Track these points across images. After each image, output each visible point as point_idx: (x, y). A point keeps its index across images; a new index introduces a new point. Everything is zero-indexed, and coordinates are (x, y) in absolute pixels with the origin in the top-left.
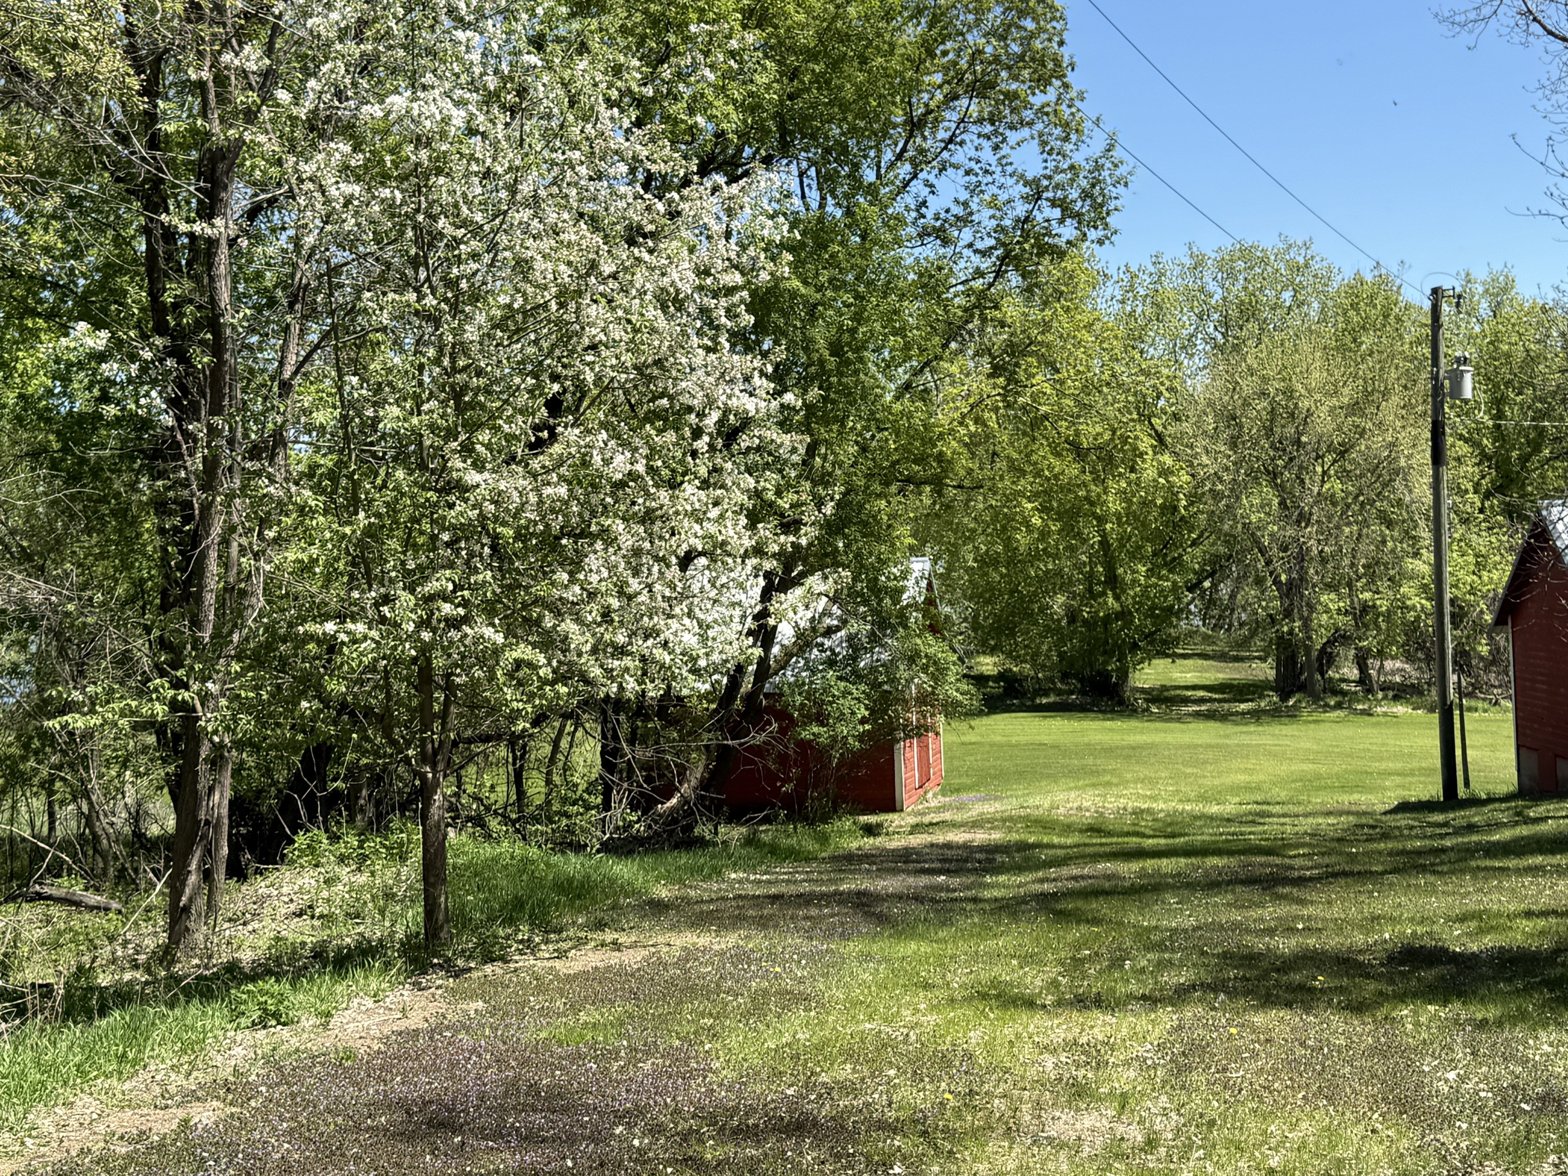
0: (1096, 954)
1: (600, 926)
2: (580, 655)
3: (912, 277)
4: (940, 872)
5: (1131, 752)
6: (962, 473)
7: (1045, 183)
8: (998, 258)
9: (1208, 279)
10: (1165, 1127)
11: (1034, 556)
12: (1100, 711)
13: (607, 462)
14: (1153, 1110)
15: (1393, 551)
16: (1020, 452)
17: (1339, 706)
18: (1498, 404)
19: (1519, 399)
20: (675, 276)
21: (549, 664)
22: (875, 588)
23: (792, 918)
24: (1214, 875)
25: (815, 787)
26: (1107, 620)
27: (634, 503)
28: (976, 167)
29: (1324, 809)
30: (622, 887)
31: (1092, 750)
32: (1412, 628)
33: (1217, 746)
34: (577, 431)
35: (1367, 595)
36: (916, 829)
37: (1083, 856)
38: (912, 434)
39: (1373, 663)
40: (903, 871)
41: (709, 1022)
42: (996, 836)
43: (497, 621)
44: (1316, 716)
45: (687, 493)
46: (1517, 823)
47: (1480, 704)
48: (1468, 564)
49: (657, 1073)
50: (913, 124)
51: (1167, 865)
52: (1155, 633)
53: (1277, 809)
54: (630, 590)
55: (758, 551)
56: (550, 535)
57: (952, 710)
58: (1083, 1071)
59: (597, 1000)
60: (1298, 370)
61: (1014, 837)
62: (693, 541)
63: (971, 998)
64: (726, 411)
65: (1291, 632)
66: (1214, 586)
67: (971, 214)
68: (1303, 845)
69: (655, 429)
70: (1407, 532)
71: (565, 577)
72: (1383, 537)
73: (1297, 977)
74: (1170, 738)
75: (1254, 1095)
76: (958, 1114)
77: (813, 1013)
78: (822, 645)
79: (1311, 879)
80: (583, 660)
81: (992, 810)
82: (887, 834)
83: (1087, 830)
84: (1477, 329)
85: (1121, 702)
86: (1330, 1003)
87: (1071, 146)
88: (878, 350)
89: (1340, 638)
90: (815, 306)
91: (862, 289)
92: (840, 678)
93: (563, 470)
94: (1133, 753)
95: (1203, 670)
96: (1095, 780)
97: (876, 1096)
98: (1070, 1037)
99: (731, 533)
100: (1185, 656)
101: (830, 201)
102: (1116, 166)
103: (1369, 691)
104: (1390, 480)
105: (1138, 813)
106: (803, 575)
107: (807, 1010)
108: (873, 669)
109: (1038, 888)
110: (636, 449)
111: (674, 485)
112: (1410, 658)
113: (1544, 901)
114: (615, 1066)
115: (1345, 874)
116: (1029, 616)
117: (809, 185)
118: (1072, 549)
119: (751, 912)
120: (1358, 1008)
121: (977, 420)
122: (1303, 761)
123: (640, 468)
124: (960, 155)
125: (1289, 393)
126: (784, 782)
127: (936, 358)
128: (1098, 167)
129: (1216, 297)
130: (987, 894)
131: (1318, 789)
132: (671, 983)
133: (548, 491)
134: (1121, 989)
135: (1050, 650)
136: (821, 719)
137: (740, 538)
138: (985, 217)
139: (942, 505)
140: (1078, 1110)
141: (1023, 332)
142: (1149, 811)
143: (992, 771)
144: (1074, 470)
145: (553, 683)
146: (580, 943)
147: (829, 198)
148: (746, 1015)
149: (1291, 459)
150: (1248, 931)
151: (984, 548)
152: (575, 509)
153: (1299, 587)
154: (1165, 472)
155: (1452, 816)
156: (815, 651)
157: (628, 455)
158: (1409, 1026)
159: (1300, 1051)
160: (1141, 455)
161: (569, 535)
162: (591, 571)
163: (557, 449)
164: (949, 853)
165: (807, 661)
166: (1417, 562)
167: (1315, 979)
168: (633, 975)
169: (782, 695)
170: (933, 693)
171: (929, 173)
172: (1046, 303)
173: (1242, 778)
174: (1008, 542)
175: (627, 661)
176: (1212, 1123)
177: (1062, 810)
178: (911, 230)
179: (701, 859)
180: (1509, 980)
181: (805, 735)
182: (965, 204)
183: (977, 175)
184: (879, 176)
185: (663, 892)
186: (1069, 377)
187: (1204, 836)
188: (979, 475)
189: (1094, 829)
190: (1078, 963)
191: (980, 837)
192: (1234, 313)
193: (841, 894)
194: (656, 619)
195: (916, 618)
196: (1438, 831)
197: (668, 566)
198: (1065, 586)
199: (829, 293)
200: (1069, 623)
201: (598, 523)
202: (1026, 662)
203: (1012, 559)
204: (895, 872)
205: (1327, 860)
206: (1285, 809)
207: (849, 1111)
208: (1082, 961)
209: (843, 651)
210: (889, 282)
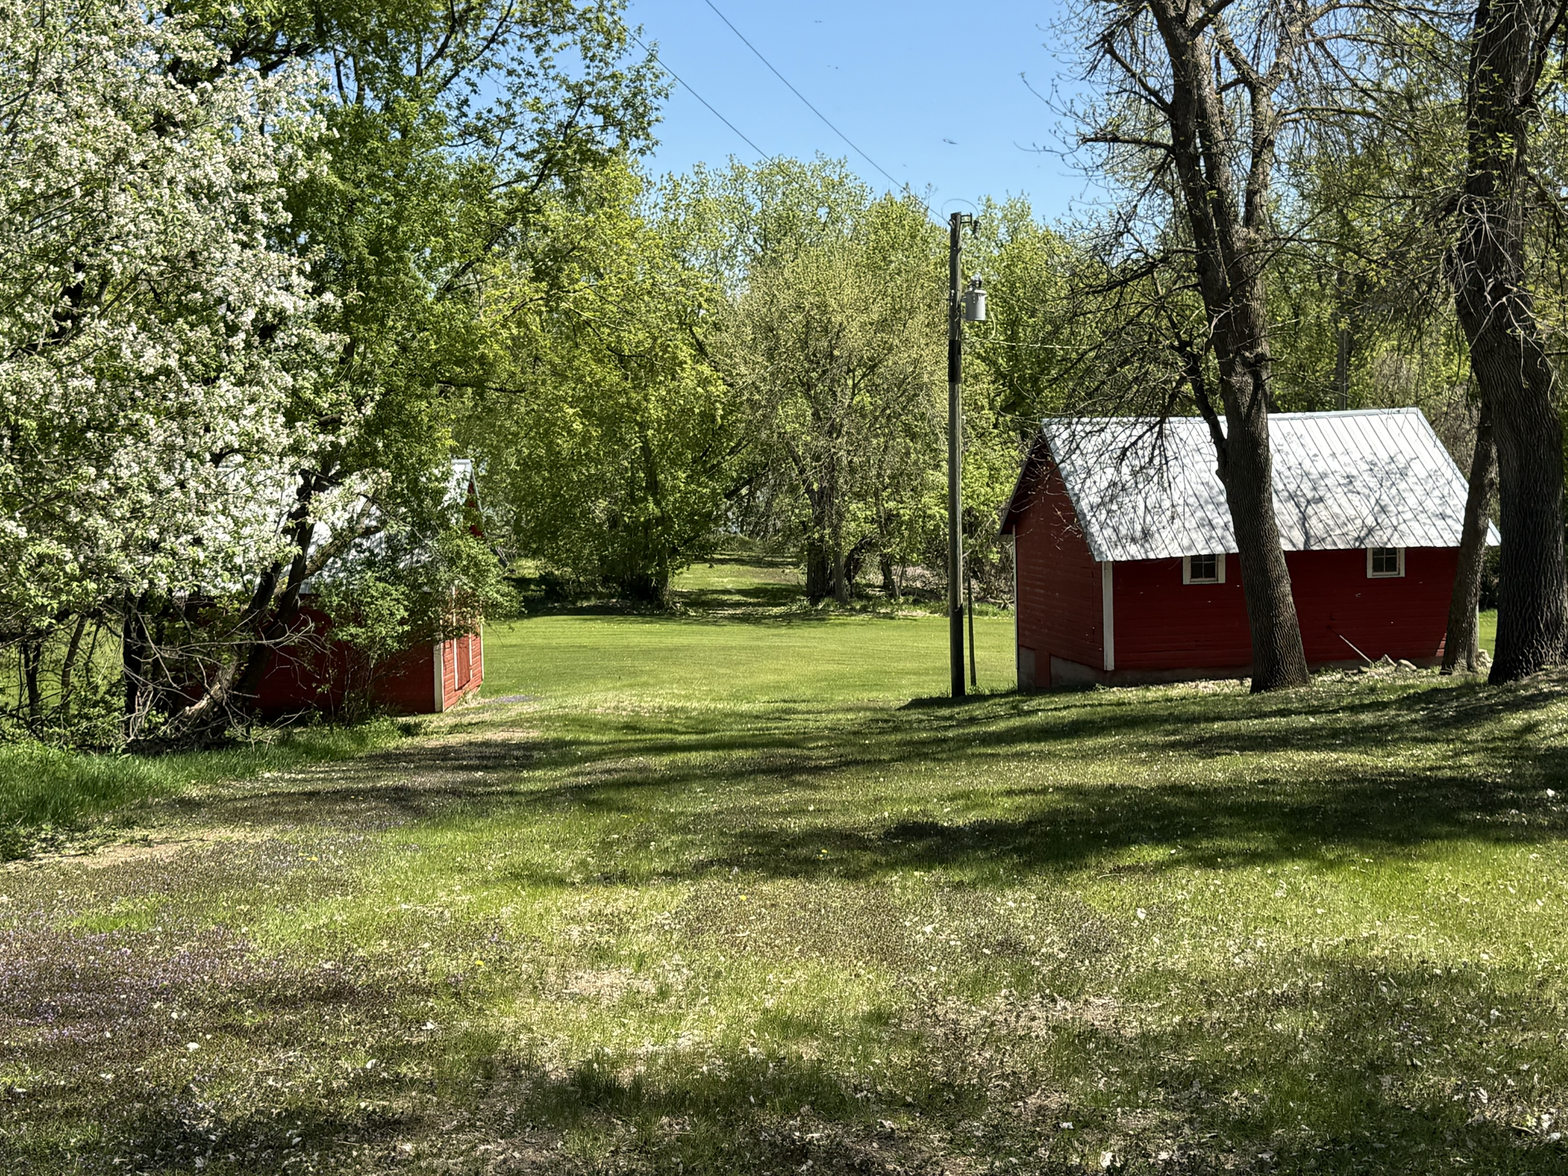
0: (625, 837)
1: (128, 824)
2: (109, 551)
3: (452, 177)
4: (477, 768)
5: (668, 654)
6: (505, 375)
7: (588, 89)
8: (540, 161)
9: (748, 192)
10: (676, 980)
11: (577, 461)
12: (640, 615)
13: (138, 356)
14: (668, 967)
15: (916, 463)
16: (562, 358)
17: (864, 610)
18: (1012, 325)
19: (1031, 321)
20: (209, 169)
21: (76, 559)
22: (415, 489)
23: (328, 813)
24: (739, 766)
25: (352, 687)
26: (647, 525)
27: (164, 398)
28: (519, 69)
29: (845, 706)
30: (150, 786)
31: (630, 652)
32: (932, 537)
33: (751, 648)
34: (105, 323)
35: (892, 504)
36: (454, 729)
37: (618, 752)
38: (453, 336)
39: (896, 569)
40: (441, 768)
41: (245, 908)
42: (535, 734)
43: (18, 515)
44: (843, 619)
45: (223, 390)
46: (1011, 716)
47: (991, 609)
48: (983, 476)
49: (194, 955)
50: (454, 20)
51: (696, 758)
52: (694, 538)
53: (802, 707)
54: (161, 487)
55: (296, 449)
56: (75, 428)
57: (492, 611)
58: (606, 938)
59: (131, 892)
60: (831, 285)
61: (552, 735)
62: (228, 438)
63: (505, 878)
64: (263, 309)
65: (821, 539)
66: (751, 494)
67: (514, 115)
68: (822, 738)
69: (187, 323)
70: (928, 445)
71: (92, 471)
72: (907, 448)
73: (803, 852)
74: (705, 641)
75: (757, 950)
76: (488, 977)
77: (350, 898)
78: (361, 545)
79: (825, 768)
80: (113, 556)
81: (531, 710)
82: (426, 734)
83: (623, 728)
84: (996, 253)
85: (661, 606)
86: (830, 872)
87: (613, 54)
88: (418, 250)
89: (866, 545)
90: (353, 202)
91: (402, 186)
92: (379, 579)
93: (89, 362)
94: (671, 655)
95: (740, 575)
96: (632, 681)
97: (411, 966)
98: (595, 909)
99: (268, 430)
100: (722, 562)
101: (369, 94)
102: (657, 77)
103: (892, 595)
104: (915, 395)
105: (673, 711)
106: (342, 474)
107: (344, 894)
108: (412, 571)
109: (573, 781)
110: (168, 344)
111: (209, 382)
112: (931, 566)
113: (1025, 782)
114: (151, 949)
115: (856, 763)
116: (571, 520)
117: (346, 75)
118: (615, 454)
119: (287, 808)
120: (853, 875)
121: (520, 324)
122: (828, 662)
123: (173, 362)
124: (502, 55)
125: (823, 307)
126: (320, 683)
127: (478, 260)
128: (640, 77)
129: (756, 210)
130: (523, 788)
131: (843, 687)
132: (206, 874)
133: (74, 383)
134: (645, 867)
135: (591, 554)
136: (359, 620)
137: (277, 436)
138: (527, 119)
139: (484, 407)
140: (599, 969)
141: (566, 236)
142: (683, 709)
143: (532, 673)
144: (615, 377)
145: (80, 580)
146: (108, 840)
147: (367, 91)
148: (283, 901)
149: (824, 372)
150: (765, 814)
151: (526, 451)
152: (101, 401)
153: (829, 496)
154: (704, 382)
155: (957, 710)
156: (353, 552)
157: (160, 348)
158: (898, 890)
159: (800, 913)
160: (681, 363)
161: (96, 428)
162: (120, 465)
163: (83, 341)
164: (487, 751)
165: (344, 561)
166: (937, 473)
167: (820, 852)
168: (165, 868)
169: (318, 595)
170: (474, 595)
171: (471, 71)
172: (589, 209)
173: (771, 678)
174: (550, 446)
175: (159, 558)
176: (718, 974)
177: (599, 710)
178: (453, 130)
179: (234, 759)
180: (986, 849)
181: (343, 636)
182: (508, 105)
183: (519, 76)
184: (419, 72)
185: (193, 791)
186: (611, 285)
187: (733, 731)
188: (521, 379)
189: (630, 727)
190: (607, 845)
191: (518, 736)
192: (772, 226)
193: (379, 790)
194: (190, 516)
195: (458, 520)
196: (943, 724)
197: (202, 463)
198: (607, 492)
199: (368, 190)
200: (610, 527)
201: (125, 417)
202: (567, 565)
203: (555, 463)
204: (433, 769)
205: (842, 750)
206: (810, 706)
207: (385, 980)
208: (611, 844)
209: (382, 552)
210: (430, 182)
